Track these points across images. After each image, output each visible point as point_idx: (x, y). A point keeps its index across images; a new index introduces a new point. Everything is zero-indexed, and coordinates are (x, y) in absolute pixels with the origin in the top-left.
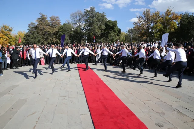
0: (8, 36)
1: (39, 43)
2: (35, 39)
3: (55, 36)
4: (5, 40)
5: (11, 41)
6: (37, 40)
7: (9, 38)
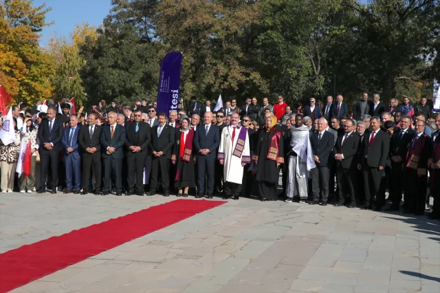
0: (25, 50)
1: (148, 88)
2: (127, 70)
3: (241, 55)
4: (8, 69)
5: (34, 78)
6: (140, 74)
7: (25, 60)
